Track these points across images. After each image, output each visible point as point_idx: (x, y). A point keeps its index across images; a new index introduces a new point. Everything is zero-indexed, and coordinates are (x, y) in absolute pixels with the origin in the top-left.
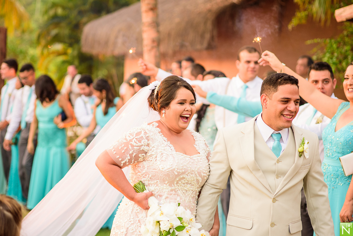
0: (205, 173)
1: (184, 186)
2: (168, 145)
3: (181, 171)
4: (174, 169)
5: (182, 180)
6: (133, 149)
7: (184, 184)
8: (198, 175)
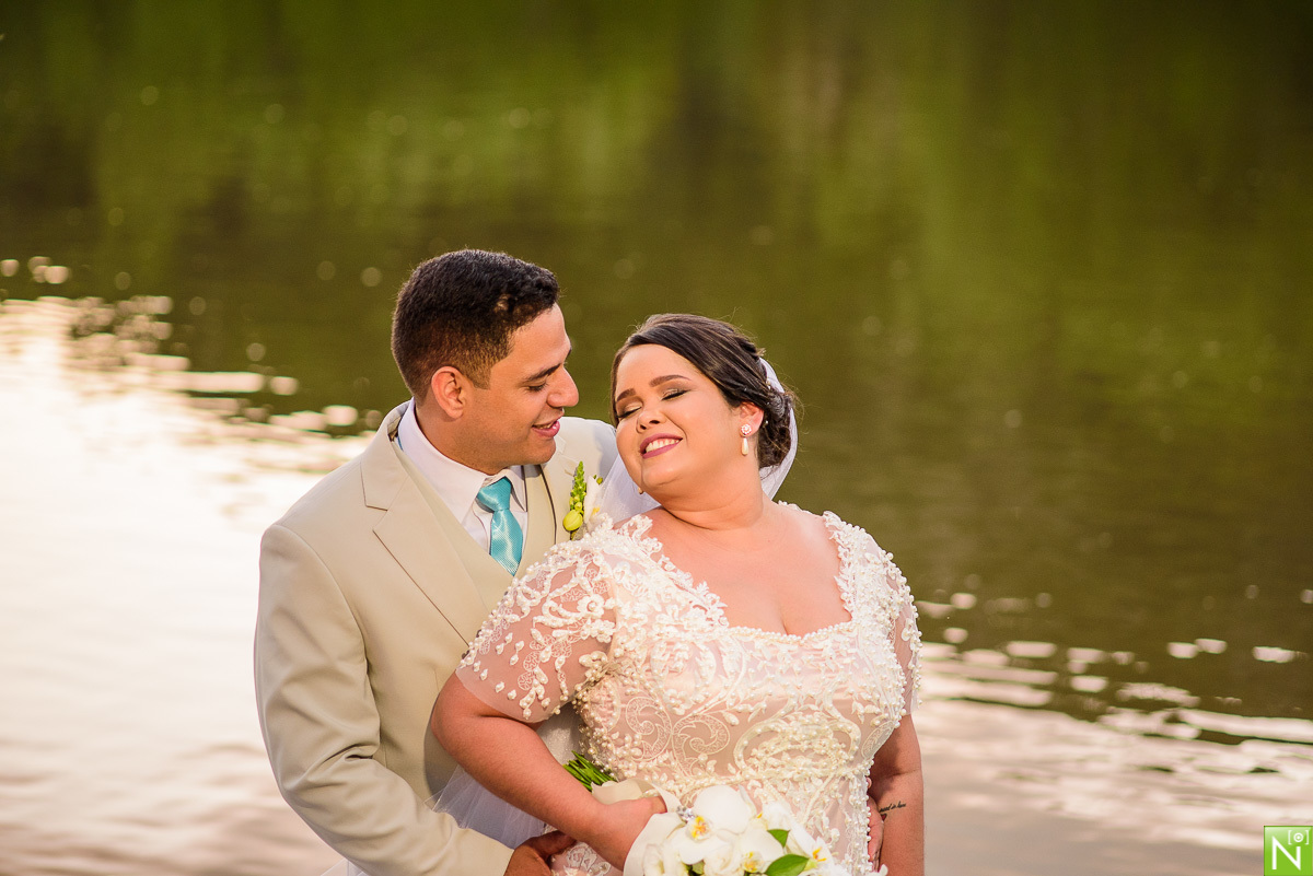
0: (869, 702)
1: (783, 766)
2: (693, 604)
3: (751, 709)
4: (723, 706)
5: (765, 744)
6: (550, 642)
7: (778, 756)
8: (839, 715)
